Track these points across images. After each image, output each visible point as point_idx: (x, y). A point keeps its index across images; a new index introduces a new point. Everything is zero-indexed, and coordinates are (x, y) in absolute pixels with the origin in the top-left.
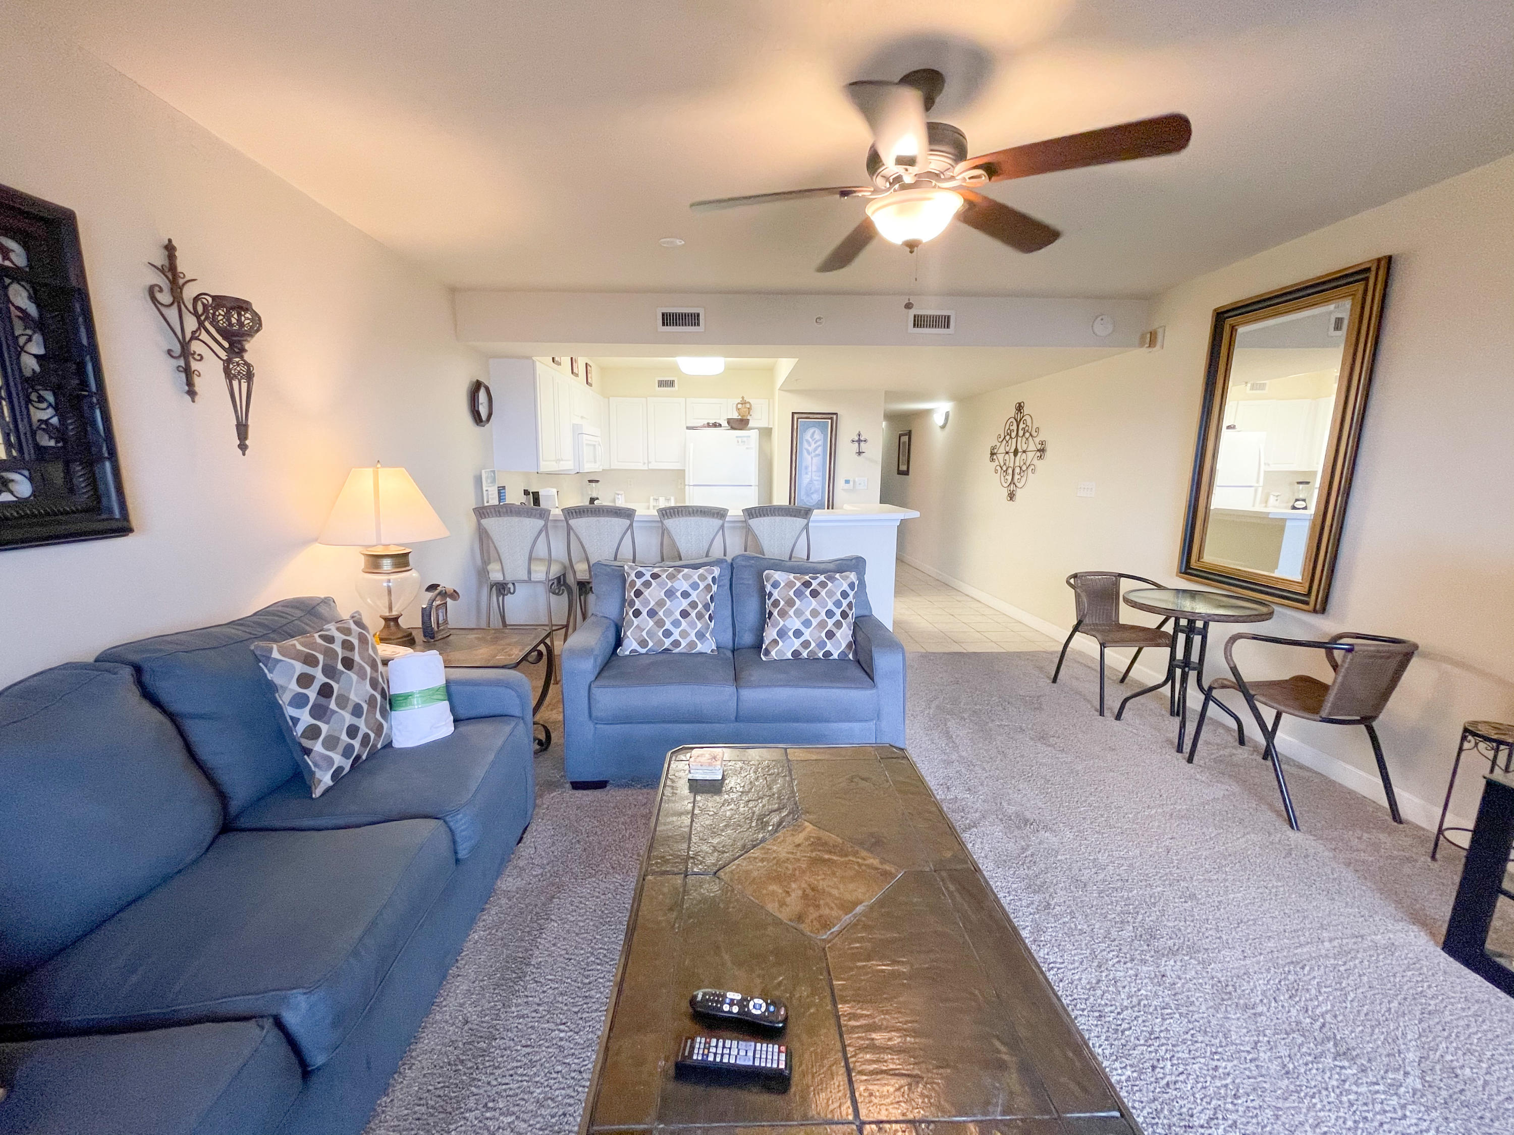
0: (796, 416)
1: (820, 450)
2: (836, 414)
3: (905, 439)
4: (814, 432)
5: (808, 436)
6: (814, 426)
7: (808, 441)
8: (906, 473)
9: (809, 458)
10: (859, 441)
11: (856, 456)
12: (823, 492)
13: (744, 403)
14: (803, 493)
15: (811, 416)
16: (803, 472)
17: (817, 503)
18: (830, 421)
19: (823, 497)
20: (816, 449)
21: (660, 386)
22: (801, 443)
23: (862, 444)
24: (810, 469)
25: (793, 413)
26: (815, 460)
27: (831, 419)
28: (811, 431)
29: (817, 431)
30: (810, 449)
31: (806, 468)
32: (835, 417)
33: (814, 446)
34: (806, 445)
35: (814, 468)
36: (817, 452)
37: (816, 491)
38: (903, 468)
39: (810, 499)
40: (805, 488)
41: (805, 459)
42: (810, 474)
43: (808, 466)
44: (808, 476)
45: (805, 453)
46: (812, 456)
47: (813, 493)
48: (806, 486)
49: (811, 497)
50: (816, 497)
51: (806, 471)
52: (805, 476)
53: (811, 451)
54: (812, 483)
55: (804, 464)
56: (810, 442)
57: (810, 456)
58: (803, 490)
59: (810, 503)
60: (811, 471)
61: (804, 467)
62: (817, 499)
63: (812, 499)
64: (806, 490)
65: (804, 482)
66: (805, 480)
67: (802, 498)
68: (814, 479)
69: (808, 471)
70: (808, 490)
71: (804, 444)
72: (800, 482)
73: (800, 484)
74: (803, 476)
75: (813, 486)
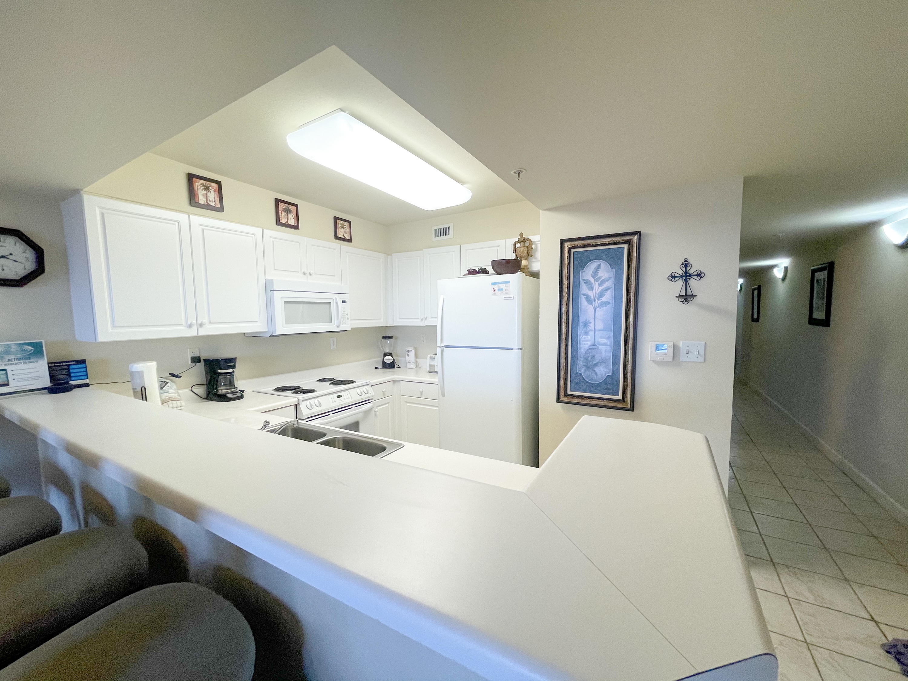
0: (567, 245)
1: (608, 296)
2: (638, 233)
3: (822, 276)
4: (599, 267)
5: (587, 273)
6: (599, 258)
7: (587, 282)
8: (826, 322)
9: (590, 308)
10: (686, 276)
11: (679, 305)
12: (615, 363)
13: (523, 240)
14: (580, 363)
15: (592, 242)
16: (581, 330)
17: (605, 382)
18: (626, 246)
19: (615, 372)
20: (601, 295)
21: (437, 236)
22: (577, 286)
23: (693, 282)
24: (592, 325)
25: (562, 242)
26: (600, 313)
27: (629, 242)
28: (593, 266)
29: (604, 265)
30: (591, 294)
31: (586, 324)
32: (635, 238)
33: (597, 289)
34: (584, 289)
35: (600, 325)
36: (604, 299)
37: (603, 362)
38: (819, 315)
39: (592, 373)
40: (584, 356)
41: (583, 310)
42: (592, 333)
43: (589, 321)
44: (589, 337)
45: (583, 302)
46: (596, 305)
47: (598, 365)
48: (586, 352)
49: (595, 371)
50: (603, 372)
51: (585, 329)
52: (584, 337)
53: (592, 297)
54: (595, 349)
55: (582, 319)
56: (592, 283)
57: (591, 305)
58: (582, 359)
59: (592, 380)
60: (593, 329)
61: (582, 323)
62: (604, 374)
63: (596, 374)
64: (586, 359)
65: (582, 346)
66: (584, 343)
67: (579, 371)
68: (599, 342)
69: (588, 329)
70: (589, 358)
71: (581, 287)
72: (575, 347)
73: (576, 349)
74: (581, 336)
75: (597, 353)
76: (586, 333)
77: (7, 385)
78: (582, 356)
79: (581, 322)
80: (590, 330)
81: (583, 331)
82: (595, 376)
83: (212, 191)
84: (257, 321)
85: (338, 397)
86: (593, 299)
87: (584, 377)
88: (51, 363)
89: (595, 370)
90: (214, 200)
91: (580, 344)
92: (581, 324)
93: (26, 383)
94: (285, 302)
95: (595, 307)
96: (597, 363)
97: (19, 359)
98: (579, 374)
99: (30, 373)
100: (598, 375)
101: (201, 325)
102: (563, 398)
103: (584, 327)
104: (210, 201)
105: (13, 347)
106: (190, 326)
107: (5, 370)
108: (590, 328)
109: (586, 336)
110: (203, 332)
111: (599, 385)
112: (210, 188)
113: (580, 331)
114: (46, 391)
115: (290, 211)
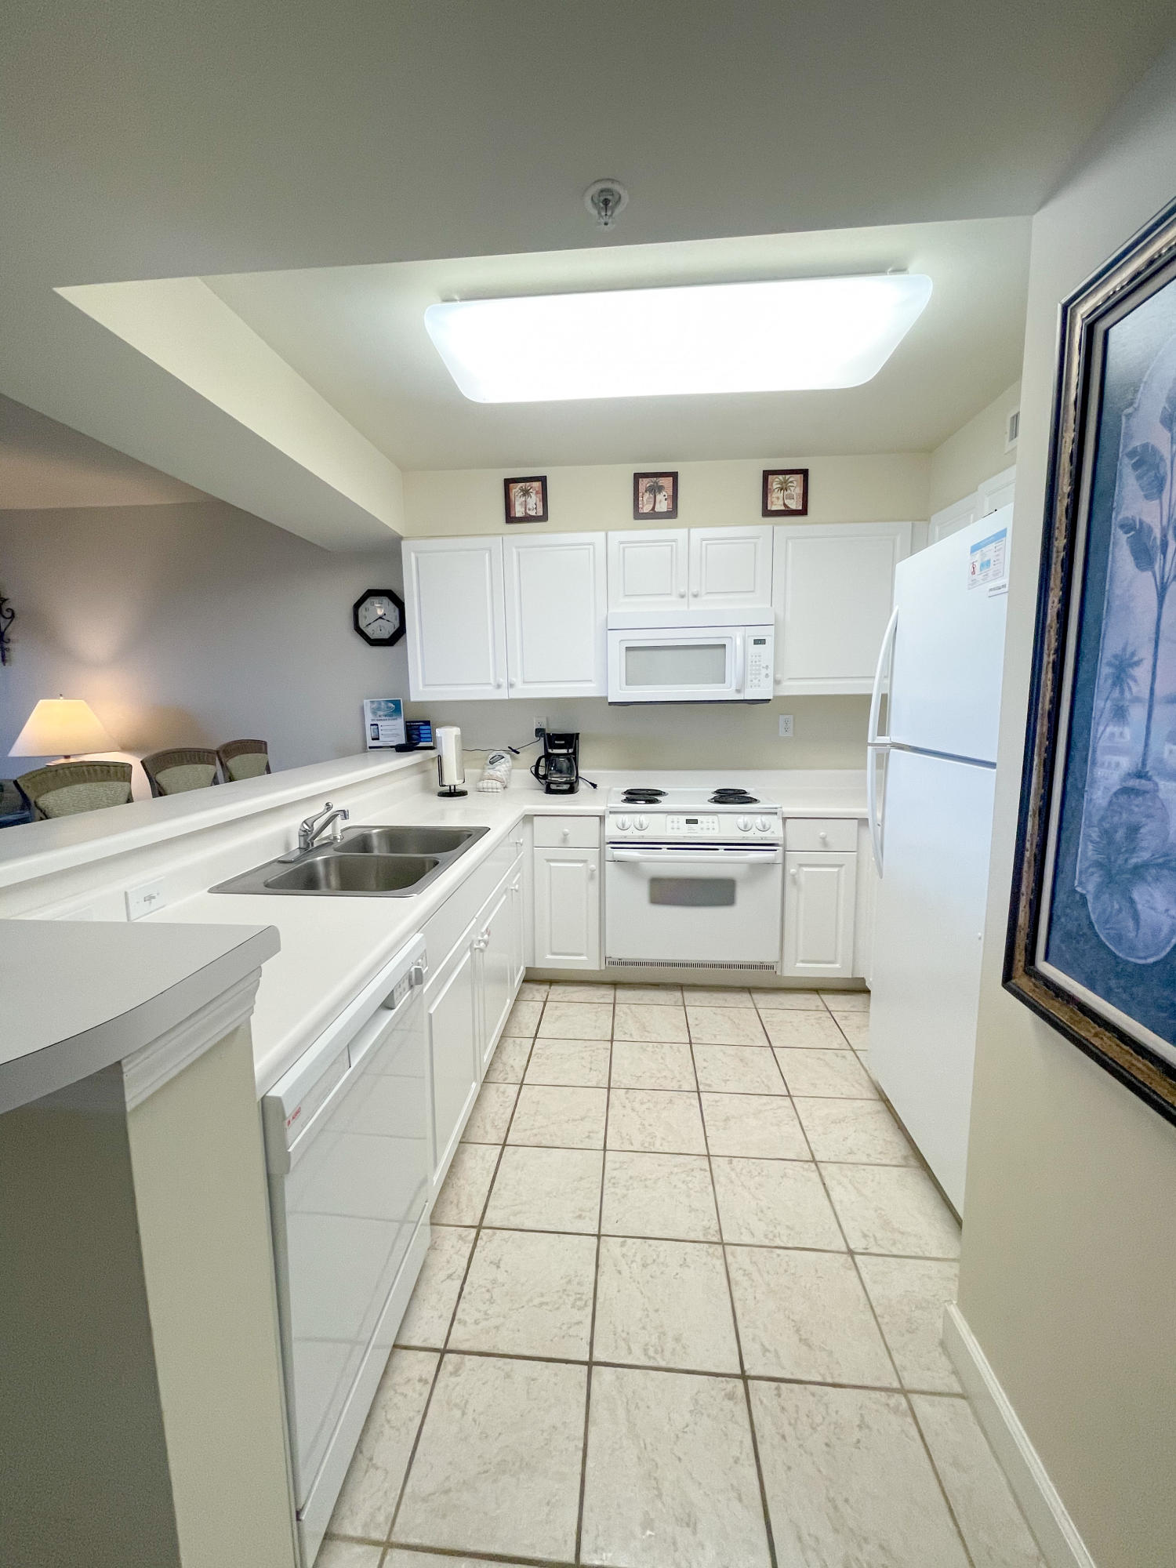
5: (1148, 412)
7: (1143, 459)
9: (1145, 588)
22: (1106, 491)
30: (1152, 515)
34: (1130, 498)
39: (1120, 910)
40: (1103, 819)
41: (1116, 603)
42: (1138, 713)
43: (1133, 654)
44: (1127, 731)
45: (1122, 556)
46: (1167, 569)
47: (1149, 879)
48: (1110, 803)
49: (1132, 901)
50: (1163, 918)
51: (1116, 694)
52: (1108, 730)
53: (1157, 533)
54: (1145, 792)
55: (1111, 646)
56: (1162, 459)
57: (1150, 573)
58: (1095, 834)
59: (1119, 939)
60: (1146, 694)
61: (1109, 664)
62: (1165, 930)
63: (1136, 917)
64: (1107, 834)
65: (1100, 772)
66: (1108, 758)
67: (1081, 883)
68: (1161, 761)
69: (1127, 695)
70: (1120, 835)
71: (1120, 492)
72: (1078, 774)
73: (1080, 786)
74: (1101, 728)
75: (1148, 816)
76: (1120, 714)
77: (378, 739)
78: (1095, 819)
79: (1104, 661)
80: (1137, 700)
81: (1109, 703)
82: (1131, 924)
83: (533, 495)
84: (591, 681)
85: (688, 822)
86: (1158, 542)
87: (1093, 917)
88: (409, 722)
89: (1136, 896)
90: (535, 506)
91: (1094, 763)
92: (1105, 670)
93: (389, 739)
94: (628, 649)
95: (1162, 578)
96: (1145, 865)
97: (386, 716)
98: (1078, 897)
99: (391, 730)
100: (1142, 923)
101: (511, 685)
102: (1022, 981)
103: (1114, 684)
104: (529, 510)
105: (383, 704)
106: (499, 686)
107: (377, 725)
108: (1135, 689)
109: (1117, 730)
110: (515, 694)
111: (1141, 973)
112: (531, 490)
113: (1099, 703)
114: (394, 749)
115: (660, 489)
